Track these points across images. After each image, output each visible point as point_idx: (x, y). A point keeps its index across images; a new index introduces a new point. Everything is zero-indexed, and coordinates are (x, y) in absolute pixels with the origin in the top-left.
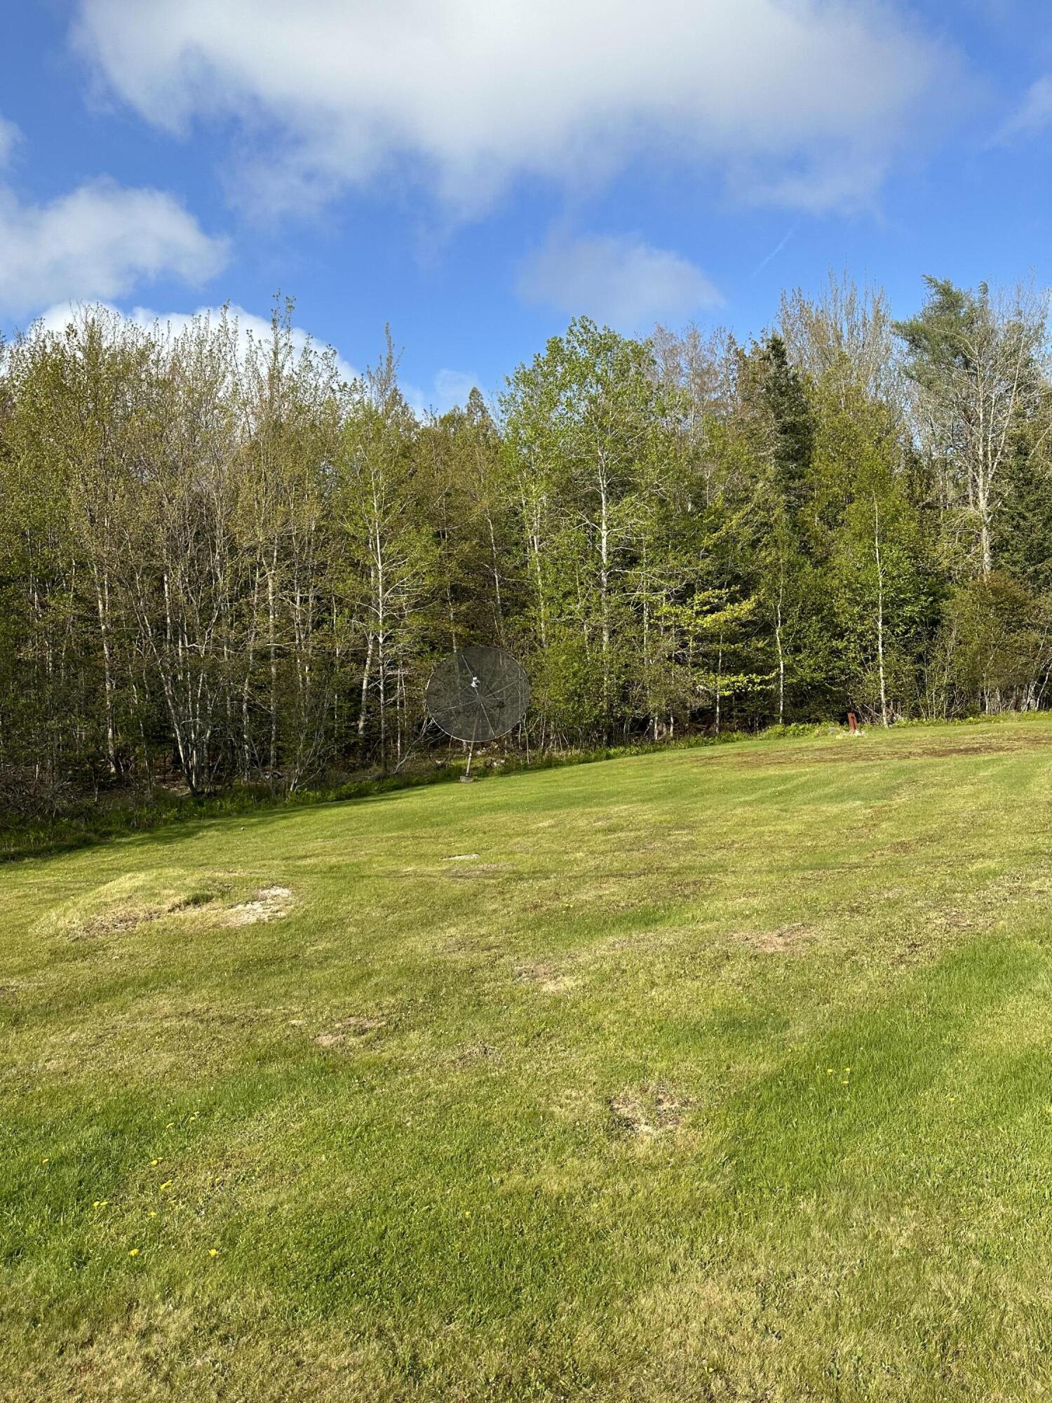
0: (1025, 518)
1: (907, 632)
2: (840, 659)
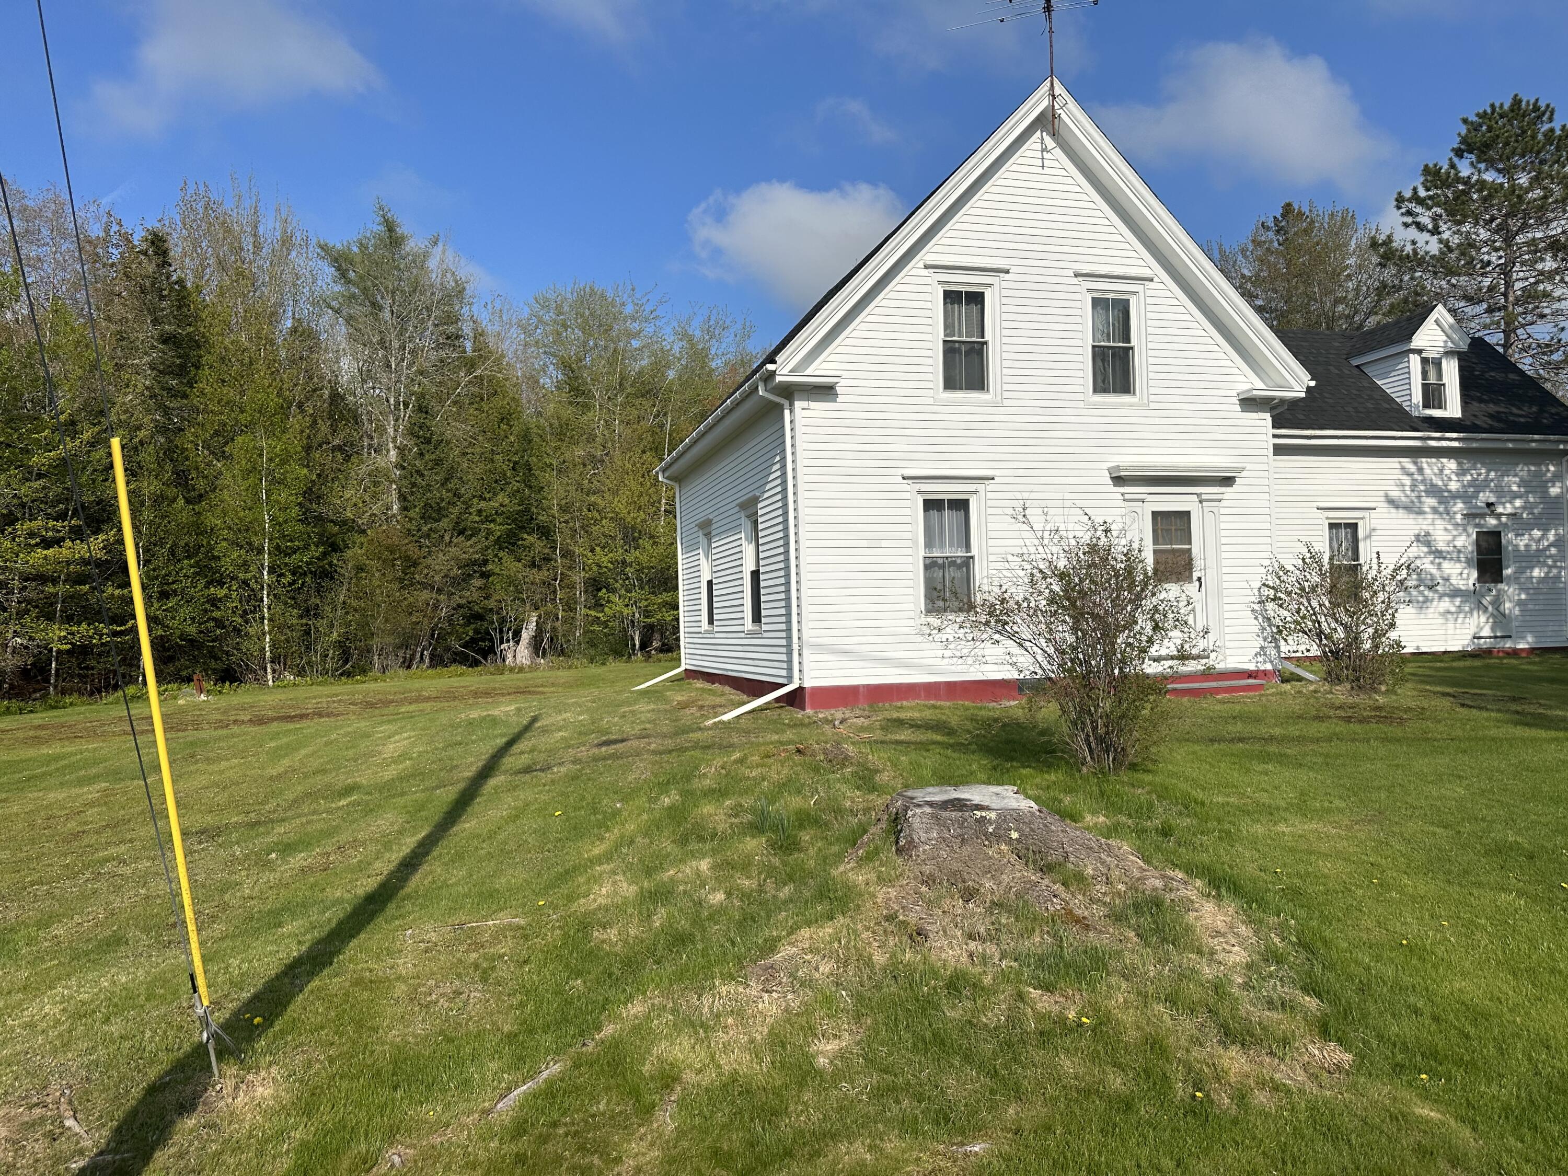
0: (422, 475)
1: (294, 582)
2: (218, 608)
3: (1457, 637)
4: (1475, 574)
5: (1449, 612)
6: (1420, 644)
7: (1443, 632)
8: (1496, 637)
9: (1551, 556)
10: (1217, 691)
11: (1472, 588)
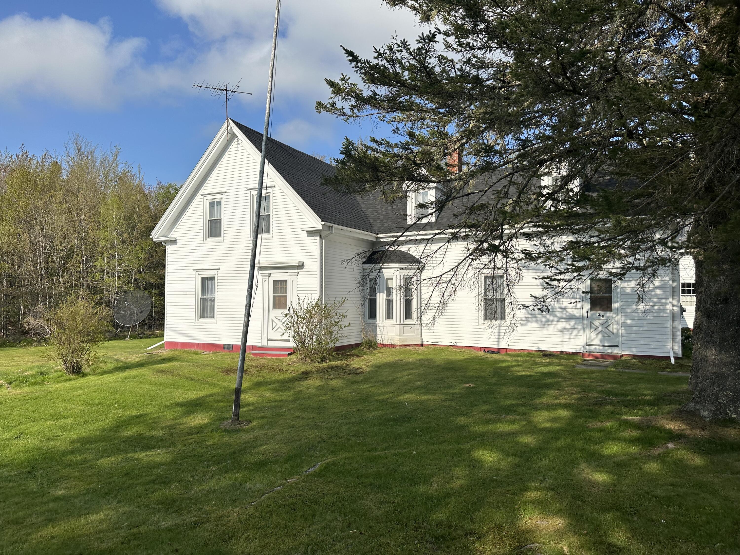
3: (571, 343)
4: (588, 306)
5: (565, 329)
6: (540, 345)
7: (560, 340)
8: (604, 346)
9: (656, 295)
10: (270, 355)
11: (585, 315)
